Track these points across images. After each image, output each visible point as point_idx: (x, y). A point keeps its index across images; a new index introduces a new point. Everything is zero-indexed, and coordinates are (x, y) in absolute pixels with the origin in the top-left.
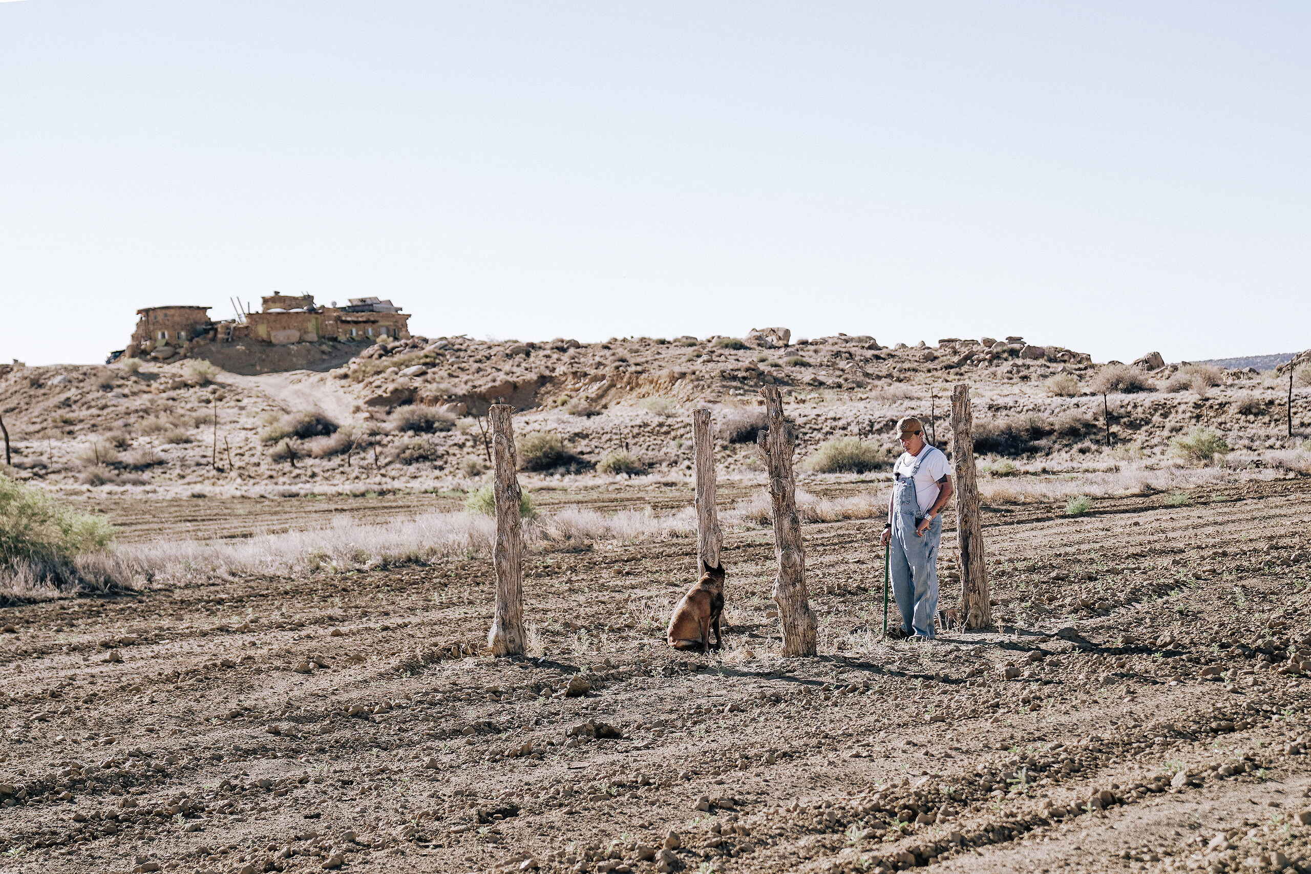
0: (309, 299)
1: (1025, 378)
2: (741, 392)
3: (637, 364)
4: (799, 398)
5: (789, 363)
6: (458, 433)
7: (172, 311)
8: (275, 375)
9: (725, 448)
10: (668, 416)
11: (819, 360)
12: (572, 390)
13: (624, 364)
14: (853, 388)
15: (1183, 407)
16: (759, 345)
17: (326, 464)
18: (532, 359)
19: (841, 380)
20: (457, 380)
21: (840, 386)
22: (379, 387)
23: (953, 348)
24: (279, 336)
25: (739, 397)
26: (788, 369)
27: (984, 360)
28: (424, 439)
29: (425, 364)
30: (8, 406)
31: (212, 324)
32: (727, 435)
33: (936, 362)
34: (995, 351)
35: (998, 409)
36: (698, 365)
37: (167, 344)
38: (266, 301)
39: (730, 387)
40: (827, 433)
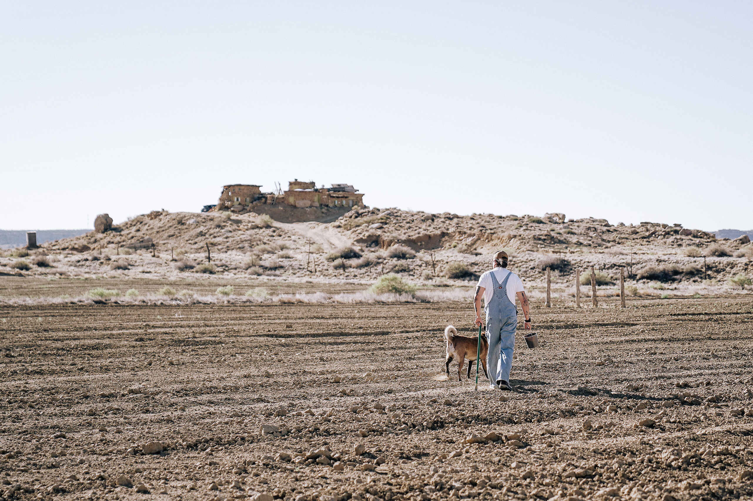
0: (313, 184)
1: (680, 245)
2: (543, 246)
3: (491, 229)
4: (571, 250)
5: (565, 232)
6: (418, 260)
7: (243, 188)
8: (300, 224)
9: (540, 272)
10: (513, 257)
11: (580, 231)
12: (458, 240)
13: (484, 229)
14: (596, 247)
15: (740, 265)
16: (550, 221)
17: (359, 271)
18: (435, 223)
19: (590, 242)
20: (399, 232)
21: (590, 245)
22: (360, 233)
23: (647, 228)
24: (300, 203)
25: (543, 249)
26: (565, 236)
27: (661, 235)
28: (403, 262)
29: (381, 223)
30: (170, 234)
31: (262, 194)
32: (541, 267)
33: (638, 235)
34: (667, 230)
35: (661, 261)
36: (521, 231)
37: (240, 204)
38: (291, 184)
39: (538, 244)
40: (585, 268)
